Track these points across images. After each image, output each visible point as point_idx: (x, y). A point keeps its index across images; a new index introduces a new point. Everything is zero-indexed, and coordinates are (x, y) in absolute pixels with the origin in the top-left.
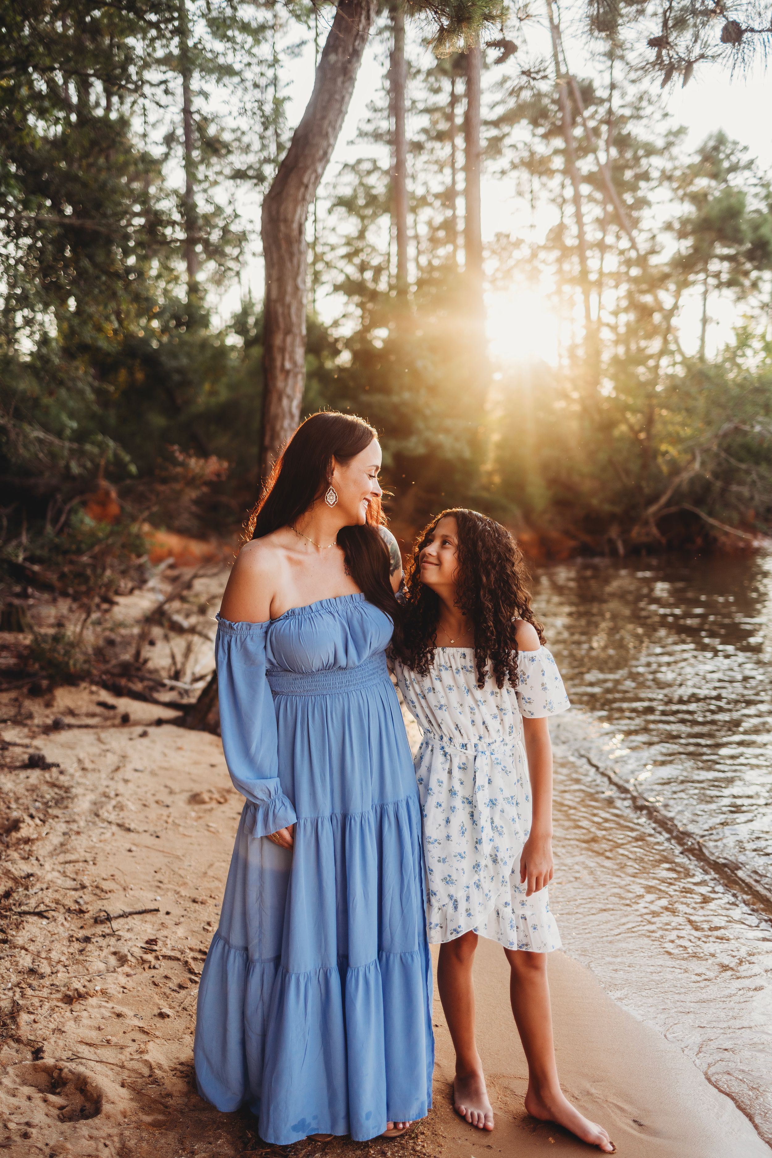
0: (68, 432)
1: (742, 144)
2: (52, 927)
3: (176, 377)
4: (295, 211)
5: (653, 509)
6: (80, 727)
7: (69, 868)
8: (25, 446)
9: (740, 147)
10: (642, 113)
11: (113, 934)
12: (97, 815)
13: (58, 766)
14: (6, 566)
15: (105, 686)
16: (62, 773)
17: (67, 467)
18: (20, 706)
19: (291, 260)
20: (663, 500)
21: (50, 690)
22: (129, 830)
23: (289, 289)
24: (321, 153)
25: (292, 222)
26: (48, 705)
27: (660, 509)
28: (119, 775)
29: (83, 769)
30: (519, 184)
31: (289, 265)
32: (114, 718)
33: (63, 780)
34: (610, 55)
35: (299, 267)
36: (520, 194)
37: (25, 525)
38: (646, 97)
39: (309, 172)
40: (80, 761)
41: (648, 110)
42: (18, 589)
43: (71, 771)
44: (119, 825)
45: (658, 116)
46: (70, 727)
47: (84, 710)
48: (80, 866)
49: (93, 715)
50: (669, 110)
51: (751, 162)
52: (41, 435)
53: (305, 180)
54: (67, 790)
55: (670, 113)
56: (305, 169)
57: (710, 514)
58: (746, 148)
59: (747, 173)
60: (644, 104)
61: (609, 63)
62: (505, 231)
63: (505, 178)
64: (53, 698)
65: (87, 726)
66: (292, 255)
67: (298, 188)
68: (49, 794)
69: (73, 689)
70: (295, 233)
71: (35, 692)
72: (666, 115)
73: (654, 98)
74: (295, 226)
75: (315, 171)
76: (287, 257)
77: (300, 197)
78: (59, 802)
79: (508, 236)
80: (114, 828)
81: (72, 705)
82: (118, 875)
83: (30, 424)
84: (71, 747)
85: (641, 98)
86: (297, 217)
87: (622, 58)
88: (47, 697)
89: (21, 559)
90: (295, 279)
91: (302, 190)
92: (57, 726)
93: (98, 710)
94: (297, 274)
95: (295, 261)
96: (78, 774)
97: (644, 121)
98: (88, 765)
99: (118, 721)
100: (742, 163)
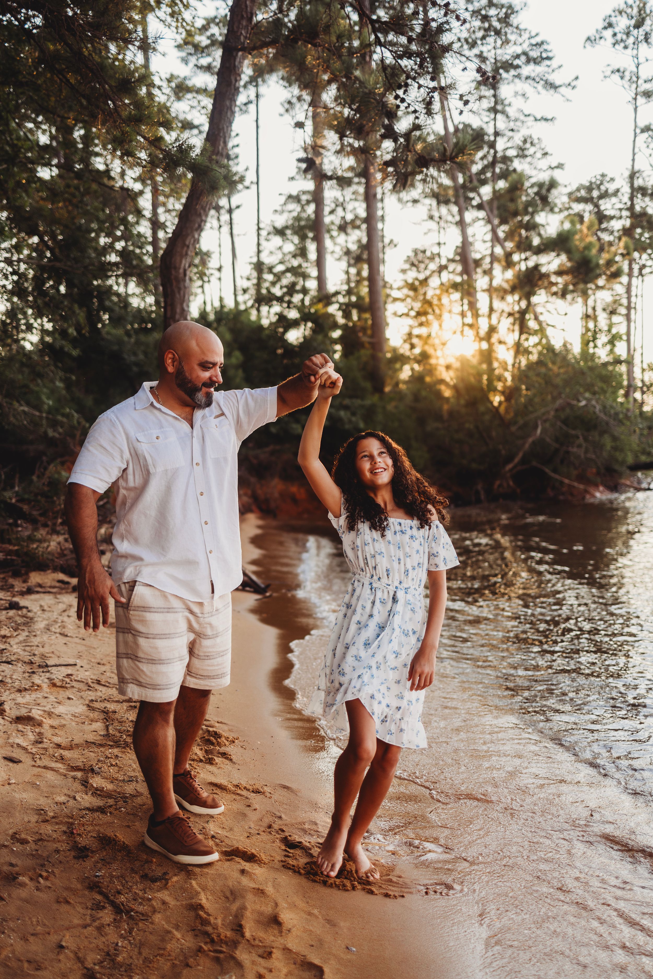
0: (46, 407)
1: (610, 175)
2: (14, 668)
3: (135, 369)
4: (181, 262)
5: (509, 466)
6: (44, 593)
7: (28, 648)
8: (14, 416)
9: (608, 179)
10: (526, 153)
11: (48, 672)
12: (49, 630)
13: (27, 608)
14: (2, 506)
15: (64, 571)
16: (29, 611)
17: (46, 433)
18: (6, 581)
19: (179, 293)
20: (516, 460)
21: (27, 574)
22: (67, 636)
23: (178, 310)
24: (197, 225)
25: (179, 268)
26: (25, 581)
27: (515, 467)
28: (66, 613)
29: (43, 610)
30: (430, 210)
31: (177, 296)
32: (68, 588)
33: (30, 614)
34: (494, 110)
35: (184, 296)
36: (431, 217)
37: (18, 476)
38: (529, 141)
39: (190, 237)
40: (41, 606)
41: (532, 150)
42: (11, 521)
43: (35, 610)
44: (60, 634)
45: (539, 155)
46: (38, 592)
47: (49, 584)
48: (35, 648)
49: (54, 587)
50: (547, 150)
51: (618, 191)
52: (26, 409)
53: (187, 243)
54: (31, 619)
55: (549, 152)
56: (187, 236)
57: (555, 471)
58: (612, 180)
59: (614, 200)
60: (528, 145)
61: (492, 116)
62: (420, 247)
63: (418, 205)
64: (28, 578)
65: (49, 592)
66: (179, 289)
67: (183, 248)
68: (19, 620)
69: (42, 573)
70: (182, 275)
71: (16, 574)
72: (546, 154)
73: (536, 141)
74: (181, 271)
75: (193, 237)
76: (176, 291)
77: (184, 253)
78: (25, 624)
79: (424, 252)
80: (58, 635)
81: (40, 581)
82: (56, 652)
83: (18, 402)
84: (36, 600)
85: (525, 141)
86: (183, 265)
87: (503, 112)
88: (24, 577)
89: (14, 501)
90: (182, 304)
91: (185, 248)
92: (30, 591)
93: (58, 584)
94: (183, 301)
95: (182, 293)
96: (39, 613)
97: (529, 159)
98: (46, 608)
99: (70, 590)
100: (610, 191)
